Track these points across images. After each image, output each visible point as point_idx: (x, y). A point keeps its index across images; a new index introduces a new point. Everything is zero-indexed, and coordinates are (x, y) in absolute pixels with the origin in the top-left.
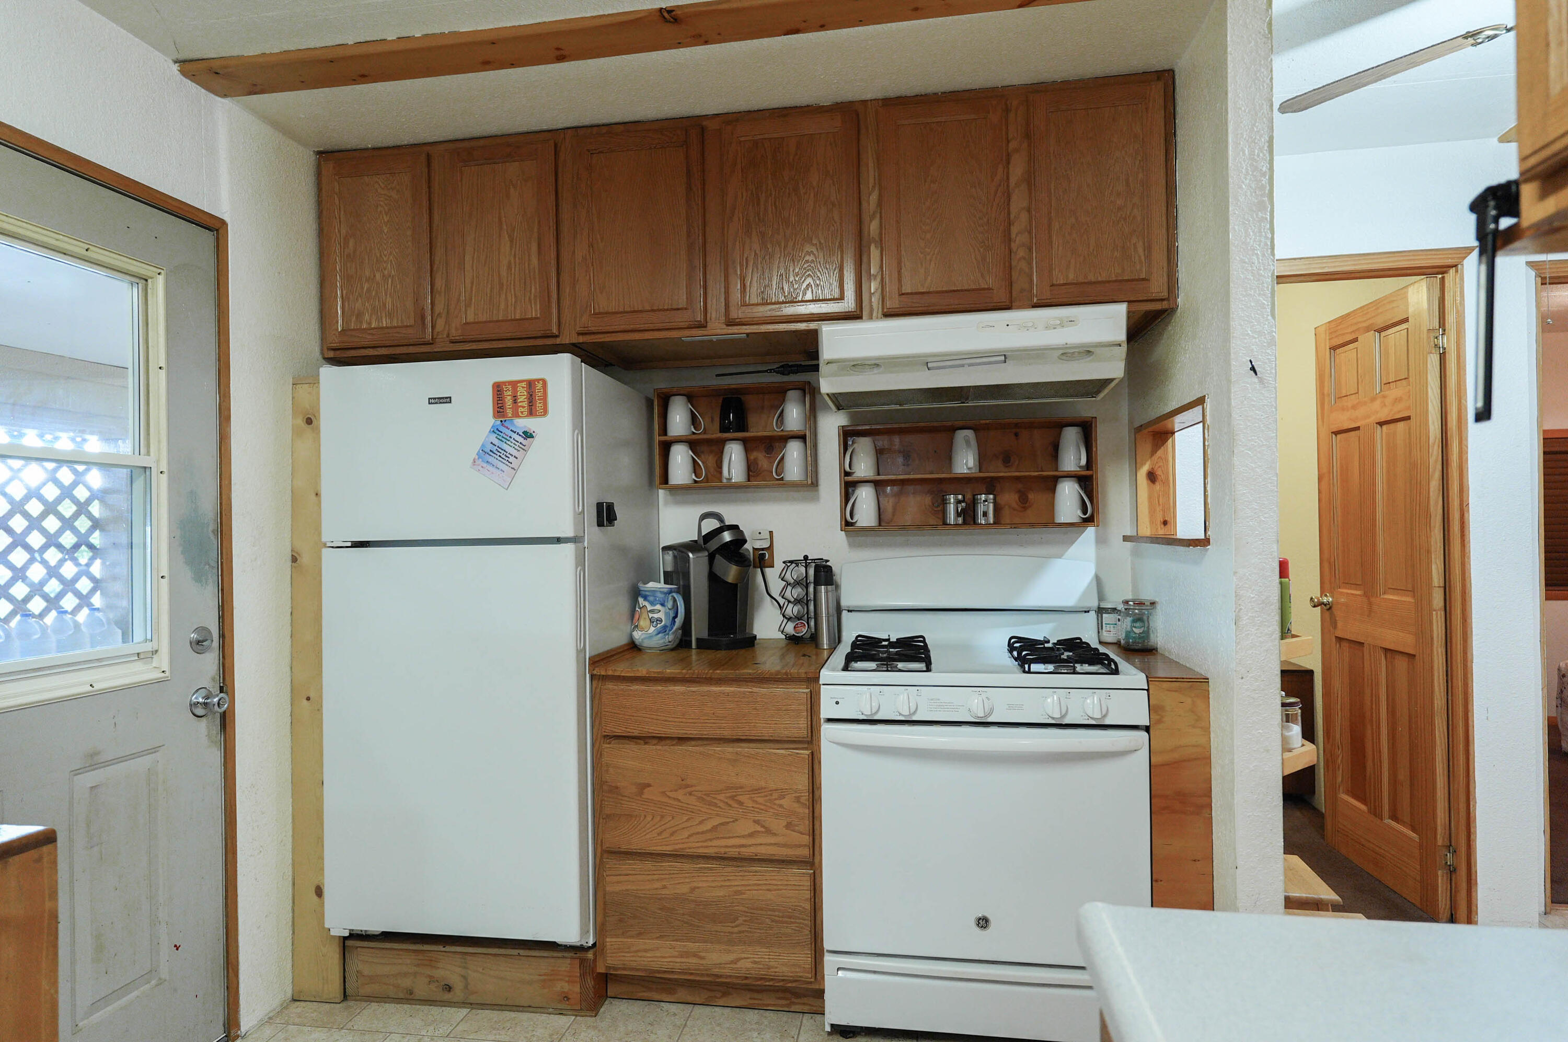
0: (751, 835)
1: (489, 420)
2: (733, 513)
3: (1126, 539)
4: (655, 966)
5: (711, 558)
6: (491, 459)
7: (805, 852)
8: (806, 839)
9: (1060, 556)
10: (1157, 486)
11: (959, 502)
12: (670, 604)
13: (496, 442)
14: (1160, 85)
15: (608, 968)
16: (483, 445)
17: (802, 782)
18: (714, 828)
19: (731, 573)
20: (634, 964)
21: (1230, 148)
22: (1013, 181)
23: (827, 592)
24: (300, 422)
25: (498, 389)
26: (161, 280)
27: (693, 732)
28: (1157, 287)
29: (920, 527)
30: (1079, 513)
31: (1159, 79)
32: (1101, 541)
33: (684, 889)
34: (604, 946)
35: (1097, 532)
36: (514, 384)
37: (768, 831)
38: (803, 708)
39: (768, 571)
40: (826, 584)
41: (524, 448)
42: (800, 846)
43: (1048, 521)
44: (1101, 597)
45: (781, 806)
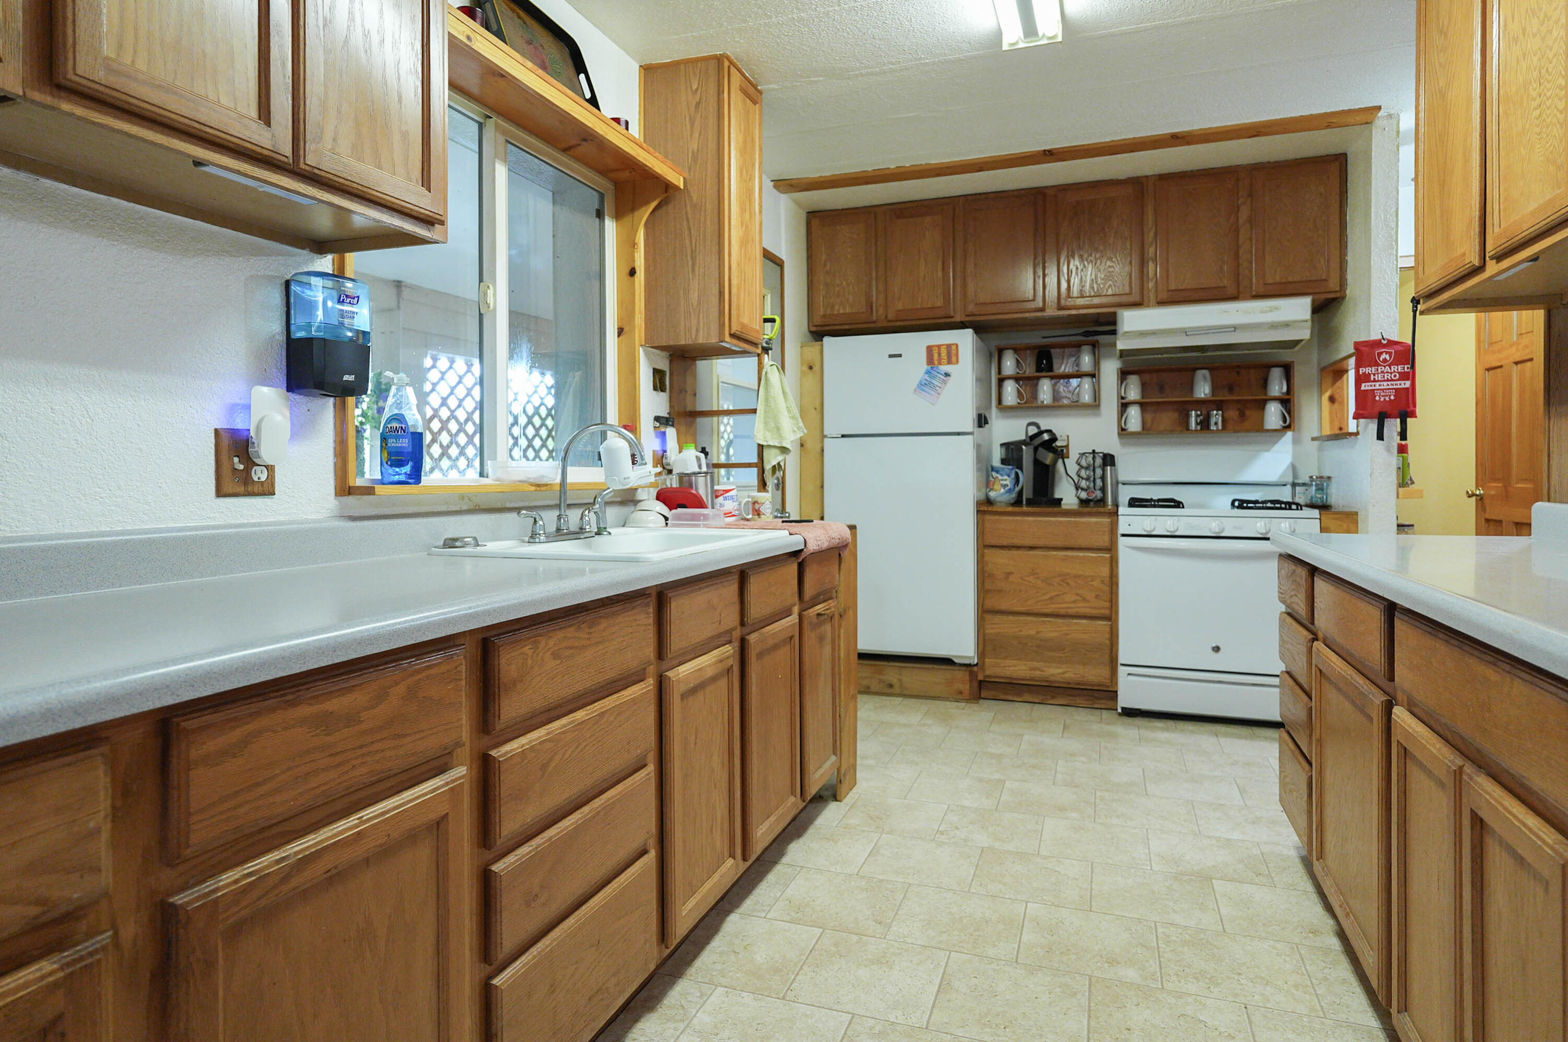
0: (1075, 602)
1: (925, 367)
2: (1046, 423)
3: (1313, 439)
4: (1015, 675)
5: (1036, 449)
6: (924, 388)
7: (1107, 612)
8: (1107, 604)
9: (1268, 451)
10: (1336, 405)
11: (1197, 416)
12: (1013, 476)
13: (928, 379)
14: (1337, 164)
15: (986, 676)
16: (921, 381)
17: (1105, 571)
18: (1051, 598)
19: (1048, 458)
20: (1002, 675)
21: (1373, 215)
22: (1241, 221)
23: (1111, 470)
24: (806, 368)
25: (930, 349)
26: (769, 296)
27: (1040, 543)
28: (1333, 284)
29: (1172, 431)
30: (1281, 423)
31: (1337, 159)
32: (1296, 441)
33: (1032, 632)
34: (984, 663)
35: (1293, 436)
36: (939, 347)
37: (1084, 600)
38: (1107, 529)
39: (1066, 460)
40: (1111, 466)
41: (945, 382)
42: (1102, 608)
43: (1259, 428)
44: (1295, 475)
45: (1092, 585)
